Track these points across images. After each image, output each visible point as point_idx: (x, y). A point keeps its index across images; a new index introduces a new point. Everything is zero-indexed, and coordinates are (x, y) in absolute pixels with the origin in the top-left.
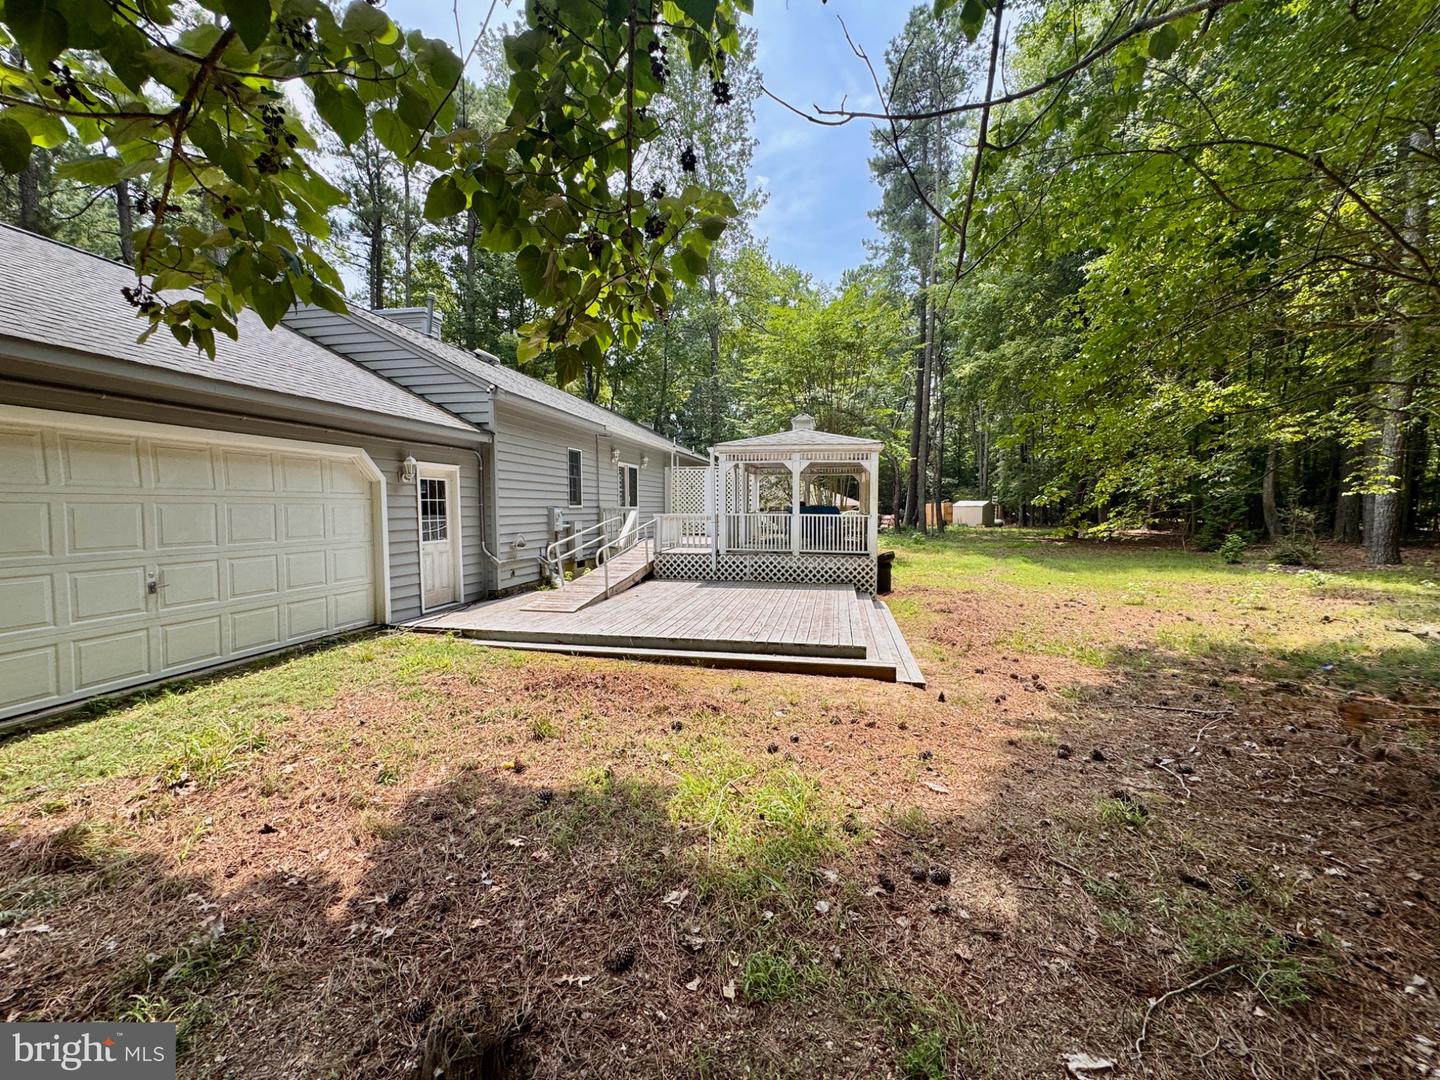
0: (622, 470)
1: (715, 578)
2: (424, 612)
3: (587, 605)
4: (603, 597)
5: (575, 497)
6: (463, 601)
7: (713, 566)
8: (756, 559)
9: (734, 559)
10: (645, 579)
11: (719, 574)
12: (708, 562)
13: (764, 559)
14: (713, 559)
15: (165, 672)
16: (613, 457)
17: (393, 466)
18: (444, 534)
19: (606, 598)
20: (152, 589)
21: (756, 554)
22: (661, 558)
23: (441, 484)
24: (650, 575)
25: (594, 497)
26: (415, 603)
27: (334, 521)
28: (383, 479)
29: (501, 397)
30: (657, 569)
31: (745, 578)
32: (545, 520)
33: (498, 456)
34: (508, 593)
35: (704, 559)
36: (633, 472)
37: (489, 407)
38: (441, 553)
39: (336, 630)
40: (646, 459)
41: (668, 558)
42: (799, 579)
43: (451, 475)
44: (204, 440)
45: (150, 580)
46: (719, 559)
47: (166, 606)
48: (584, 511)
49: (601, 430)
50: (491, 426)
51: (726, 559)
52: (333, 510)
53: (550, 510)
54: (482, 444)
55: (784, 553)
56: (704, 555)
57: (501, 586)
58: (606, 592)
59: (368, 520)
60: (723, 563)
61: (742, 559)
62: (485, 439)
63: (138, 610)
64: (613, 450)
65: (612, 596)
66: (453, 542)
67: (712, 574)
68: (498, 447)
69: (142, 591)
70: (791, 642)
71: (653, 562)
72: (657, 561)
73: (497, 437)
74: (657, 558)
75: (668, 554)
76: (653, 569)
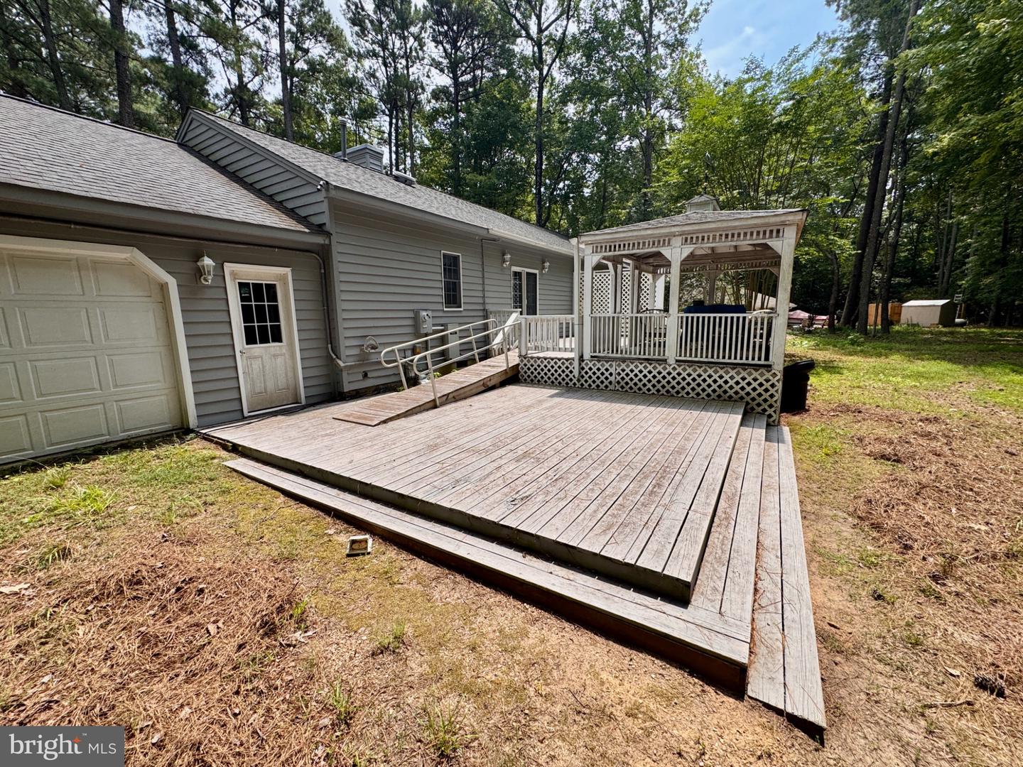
0: (518, 274)
1: (578, 385)
2: (246, 414)
3: (398, 417)
4: (431, 404)
5: (452, 297)
6: (304, 402)
7: (576, 372)
8: (623, 366)
9: (599, 365)
10: (503, 384)
11: (583, 381)
12: (571, 368)
13: (632, 367)
14: (576, 363)
16: (504, 261)
17: (183, 267)
18: (277, 338)
19: (435, 407)
21: (624, 360)
22: (525, 361)
23: (271, 289)
24: (512, 377)
25: (481, 301)
26: (235, 406)
27: (105, 326)
29: (333, 193)
30: (522, 372)
31: (611, 387)
32: (409, 322)
33: (336, 258)
35: (567, 364)
36: (531, 277)
37: (324, 207)
38: (275, 356)
39: (123, 435)
40: (547, 264)
41: (532, 362)
42: (673, 392)
43: (283, 278)
46: (583, 365)
48: (464, 314)
49: (483, 233)
50: (328, 228)
51: (591, 365)
52: (103, 314)
53: (416, 313)
54: (323, 245)
55: (657, 360)
56: (567, 360)
57: (347, 388)
59: (161, 324)
60: (587, 369)
61: (607, 366)
62: (319, 240)
64: (503, 254)
65: (442, 404)
66: (291, 345)
67: (575, 380)
68: (336, 249)
71: (518, 365)
72: (522, 365)
73: (334, 239)
74: (522, 361)
75: (532, 358)
76: (519, 372)
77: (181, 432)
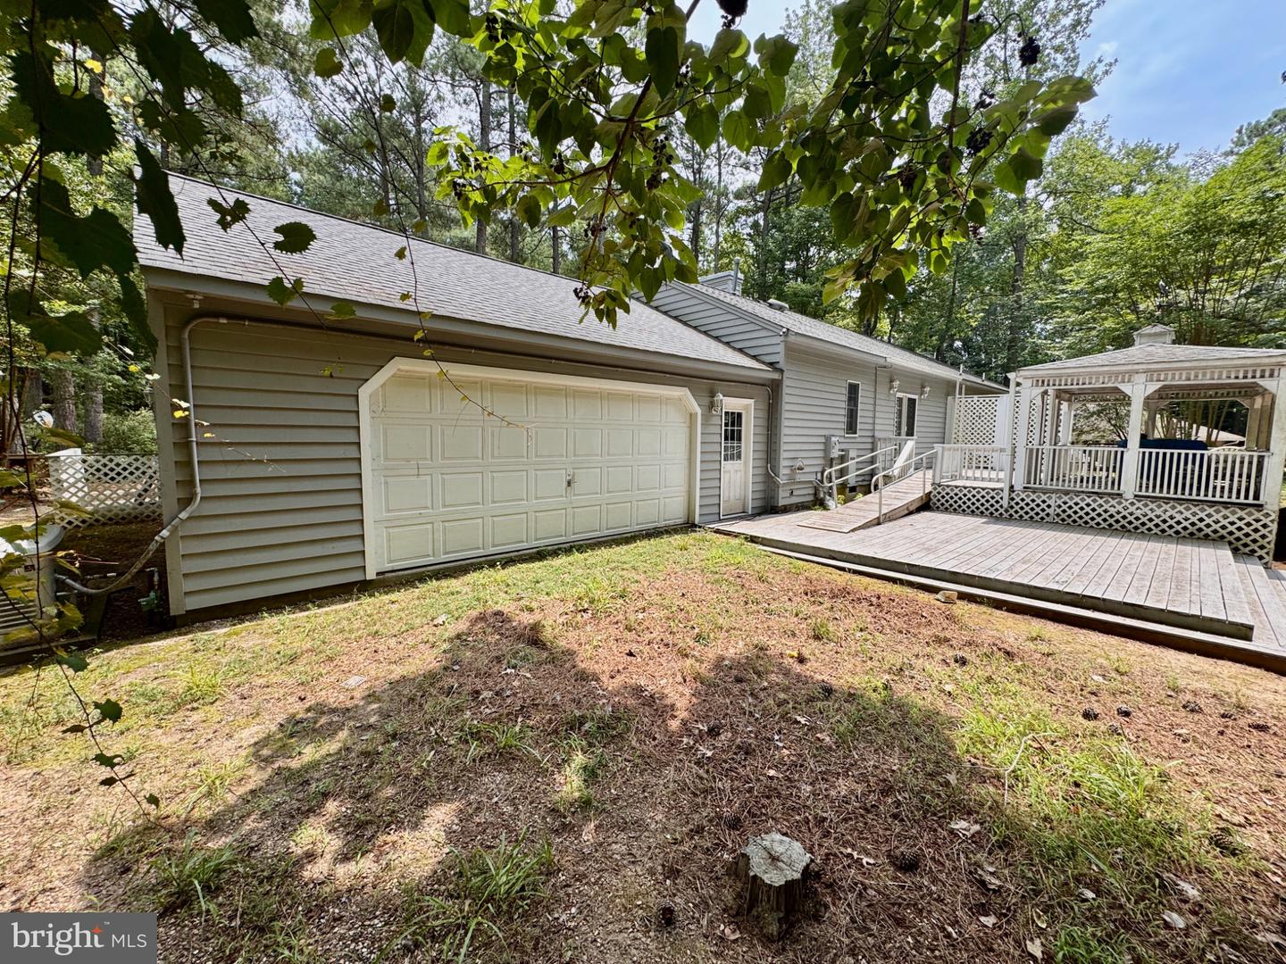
0: (900, 400)
1: (1006, 515)
2: (722, 517)
3: (859, 528)
4: (876, 521)
5: (852, 427)
6: (750, 512)
7: (1005, 503)
8: (1065, 498)
9: (1033, 497)
10: (919, 510)
11: (1012, 512)
12: (998, 498)
13: (1077, 499)
14: (1006, 494)
15: (573, 538)
16: (892, 387)
17: (706, 401)
18: (739, 457)
19: (879, 524)
20: (569, 483)
21: (1067, 493)
22: (939, 489)
23: (740, 415)
24: (926, 505)
25: (870, 427)
26: (715, 510)
27: (666, 443)
28: (699, 411)
29: (792, 338)
30: (935, 500)
31: (1047, 519)
32: (822, 447)
33: (785, 390)
34: (786, 510)
35: (993, 494)
36: (912, 402)
37: (781, 348)
38: (736, 471)
39: (663, 524)
40: (927, 389)
41: (948, 490)
42: (1130, 527)
43: (747, 407)
44: (597, 386)
45: (568, 478)
46: (1013, 495)
47: (575, 495)
48: (858, 440)
49: (881, 361)
50: (781, 365)
51: (1023, 496)
52: (666, 435)
53: (828, 438)
54: (773, 380)
55: (1109, 494)
56: (993, 490)
57: (781, 503)
58: (878, 518)
59: (688, 443)
60: (1018, 500)
61: (1044, 497)
62: (776, 376)
63: (562, 496)
64: (892, 381)
65: (884, 522)
66: (746, 464)
67: (1001, 511)
68: (786, 382)
69: (565, 484)
70: (1120, 599)
71: (930, 493)
72: (935, 493)
73: (785, 375)
74: (935, 489)
75: (948, 486)
76: (930, 499)
77: (689, 526)
